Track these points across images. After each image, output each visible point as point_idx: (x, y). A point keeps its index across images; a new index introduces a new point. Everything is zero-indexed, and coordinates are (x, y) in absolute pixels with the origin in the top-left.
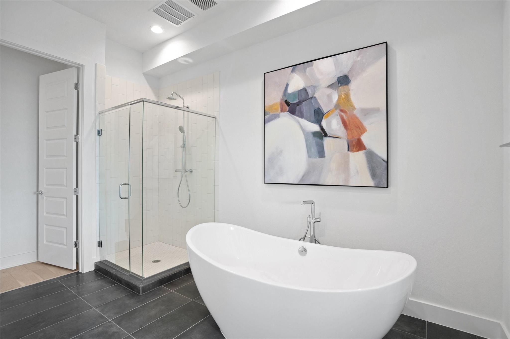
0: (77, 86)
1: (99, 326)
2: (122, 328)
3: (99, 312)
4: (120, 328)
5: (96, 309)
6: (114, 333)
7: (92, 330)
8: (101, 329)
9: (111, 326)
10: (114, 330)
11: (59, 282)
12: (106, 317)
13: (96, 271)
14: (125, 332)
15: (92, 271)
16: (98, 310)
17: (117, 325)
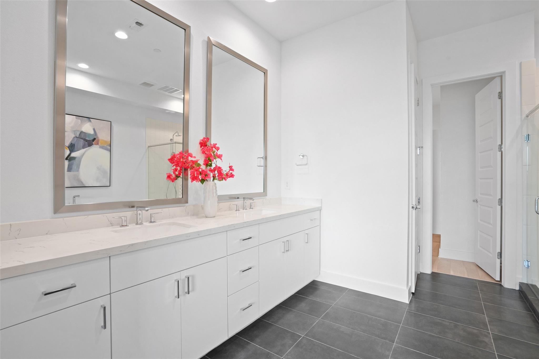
0: (500, 96)
1: (476, 329)
2: (495, 345)
3: (487, 321)
4: (493, 343)
5: (486, 317)
6: (484, 341)
7: (468, 327)
8: (475, 331)
9: (486, 336)
10: (486, 340)
11: (477, 283)
12: (490, 328)
13: (520, 291)
14: (494, 348)
15: (515, 289)
16: (487, 319)
17: (492, 339)
